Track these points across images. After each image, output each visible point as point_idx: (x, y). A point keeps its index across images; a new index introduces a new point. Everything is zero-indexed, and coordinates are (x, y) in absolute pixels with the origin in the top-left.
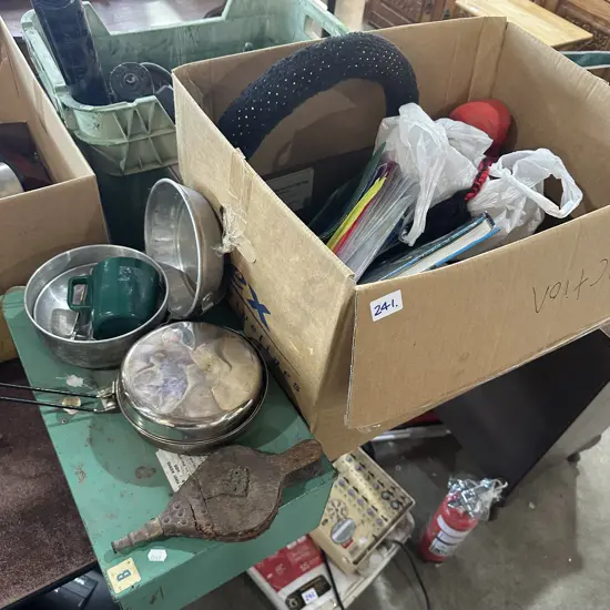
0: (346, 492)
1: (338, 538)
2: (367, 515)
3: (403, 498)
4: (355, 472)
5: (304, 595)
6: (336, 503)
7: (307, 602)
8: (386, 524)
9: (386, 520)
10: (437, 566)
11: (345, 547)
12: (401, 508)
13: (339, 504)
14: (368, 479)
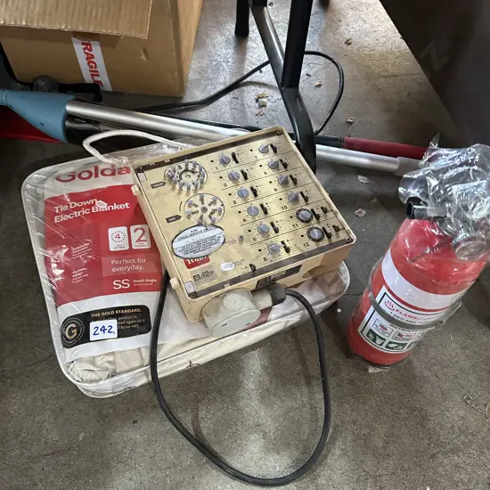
0: (234, 191)
1: (183, 249)
2: (255, 233)
3: (337, 229)
4: (266, 168)
5: (93, 325)
6: (208, 199)
7: (92, 338)
8: (284, 256)
9: (287, 250)
10: (371, 370)
11: (189, 266)
12: (325, 242)
13: (214, 202)
14: (284, 183)
